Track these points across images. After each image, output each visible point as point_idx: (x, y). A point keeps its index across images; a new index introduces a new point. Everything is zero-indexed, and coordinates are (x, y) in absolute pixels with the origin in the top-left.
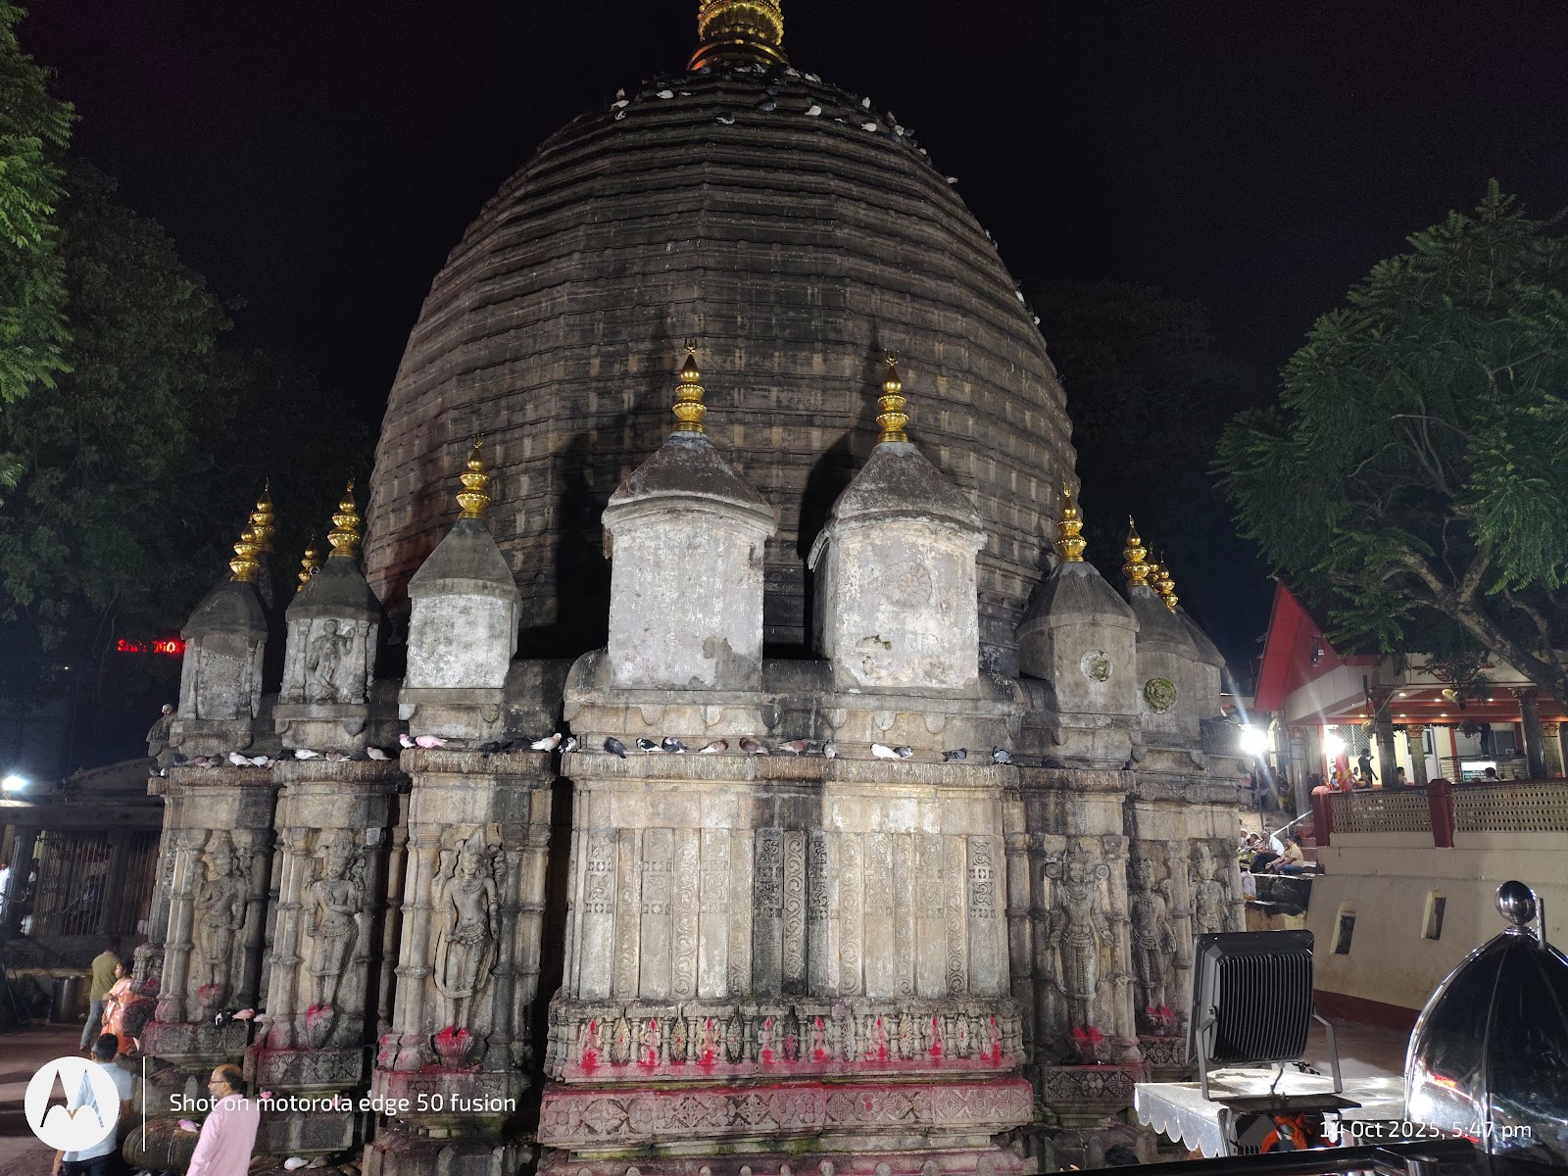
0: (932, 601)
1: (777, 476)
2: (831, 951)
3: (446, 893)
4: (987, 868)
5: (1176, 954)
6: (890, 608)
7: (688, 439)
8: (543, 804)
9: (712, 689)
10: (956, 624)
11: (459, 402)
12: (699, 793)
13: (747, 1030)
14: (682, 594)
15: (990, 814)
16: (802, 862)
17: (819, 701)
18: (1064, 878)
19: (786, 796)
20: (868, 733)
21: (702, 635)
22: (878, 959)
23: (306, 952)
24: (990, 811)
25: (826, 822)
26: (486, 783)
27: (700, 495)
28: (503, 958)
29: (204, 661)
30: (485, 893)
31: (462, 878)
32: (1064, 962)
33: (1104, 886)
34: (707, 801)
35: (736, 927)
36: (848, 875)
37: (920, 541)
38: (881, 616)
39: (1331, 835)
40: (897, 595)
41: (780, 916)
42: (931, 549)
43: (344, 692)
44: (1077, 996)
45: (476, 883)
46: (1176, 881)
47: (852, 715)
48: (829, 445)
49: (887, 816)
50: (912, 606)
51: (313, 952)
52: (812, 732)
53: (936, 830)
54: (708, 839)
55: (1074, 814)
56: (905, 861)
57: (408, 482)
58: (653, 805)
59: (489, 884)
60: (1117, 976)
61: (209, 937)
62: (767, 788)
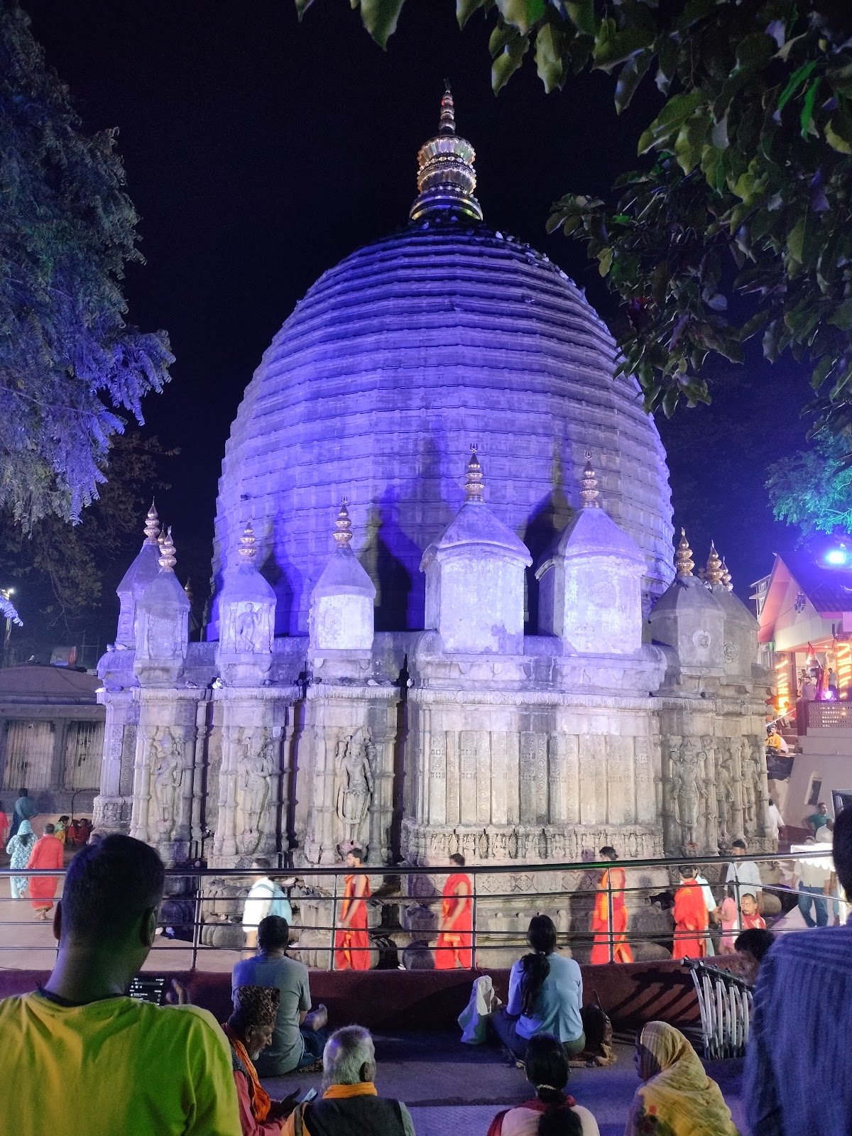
0: (617, 604)
1: (510, 518)
2: (562, 799)
3: (343, 765)
4: (646, 755)
5: (733, 802)
6: (594, 608)
7: (476, 506)
8: (392, 716)
9: (496, 654)
10: (629, 617)
11: (303, 461)
12: (489, 711)
13: (520, 842)
14: (479, 600)
15: (647, 725)
16: (545, 750)
17: (555, 660)
18: (681, 760)
19: (537, 714)
20: (581, 679)
21: (491, 623)
22: (587, 804)
23: (240, 800)
24: (647, 723)
25: (559, 728)
26: (363, 704)
27: (489, 542)
28: (376, 802)
29: (151, 622)
30: (364, 766)
31: (351, 757)
32: (680, 806)
33: (702, 764)
34: (494, 716)
35: (510, 786)
36: (570, 758)
37: (610, 569)
38: (588, 612)
39: (808, 728)
40: (598, 601)
41: (534, 780)
42: (616, 574)
43: (258, 646)
44: (687, 825)
45: (359, 760)
46: (734, 760)
47: (574, 668)
48: (539, 499)
49: (591, 725)
50: (606, 607)
51: (245, 799)
52: (551, 677)
53: (618, 734)
54: (495, 737)
55: (687, 724)
56: (600, 751)
57: (264, 509)
58: (466, 718)
59: (366, 761)
60: (709, 814)
61: (162, 791)
62: (526, 709)
